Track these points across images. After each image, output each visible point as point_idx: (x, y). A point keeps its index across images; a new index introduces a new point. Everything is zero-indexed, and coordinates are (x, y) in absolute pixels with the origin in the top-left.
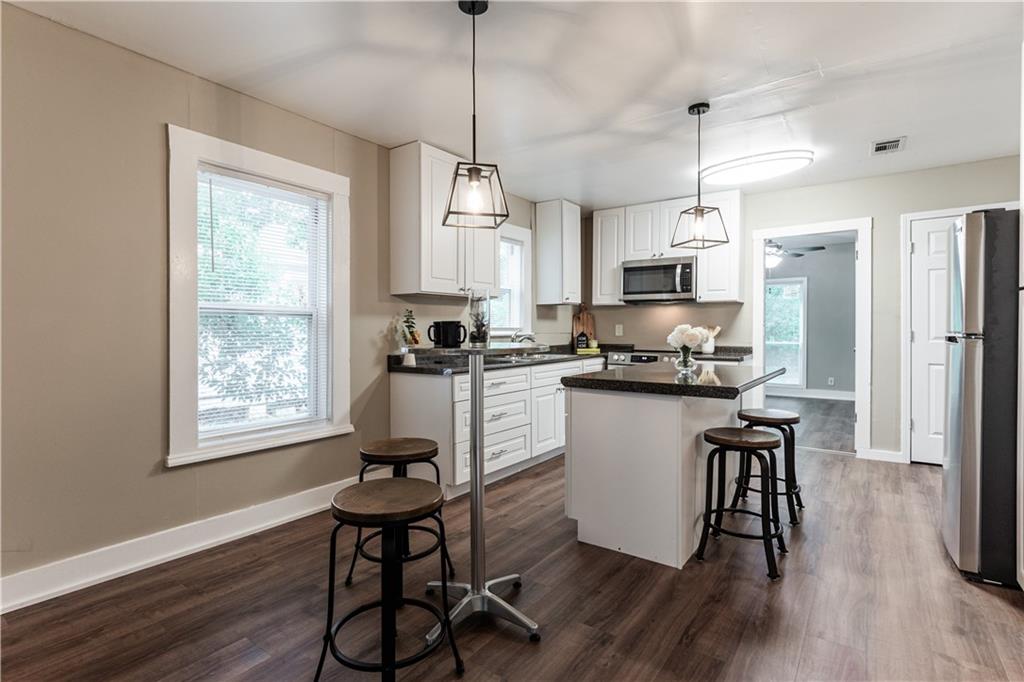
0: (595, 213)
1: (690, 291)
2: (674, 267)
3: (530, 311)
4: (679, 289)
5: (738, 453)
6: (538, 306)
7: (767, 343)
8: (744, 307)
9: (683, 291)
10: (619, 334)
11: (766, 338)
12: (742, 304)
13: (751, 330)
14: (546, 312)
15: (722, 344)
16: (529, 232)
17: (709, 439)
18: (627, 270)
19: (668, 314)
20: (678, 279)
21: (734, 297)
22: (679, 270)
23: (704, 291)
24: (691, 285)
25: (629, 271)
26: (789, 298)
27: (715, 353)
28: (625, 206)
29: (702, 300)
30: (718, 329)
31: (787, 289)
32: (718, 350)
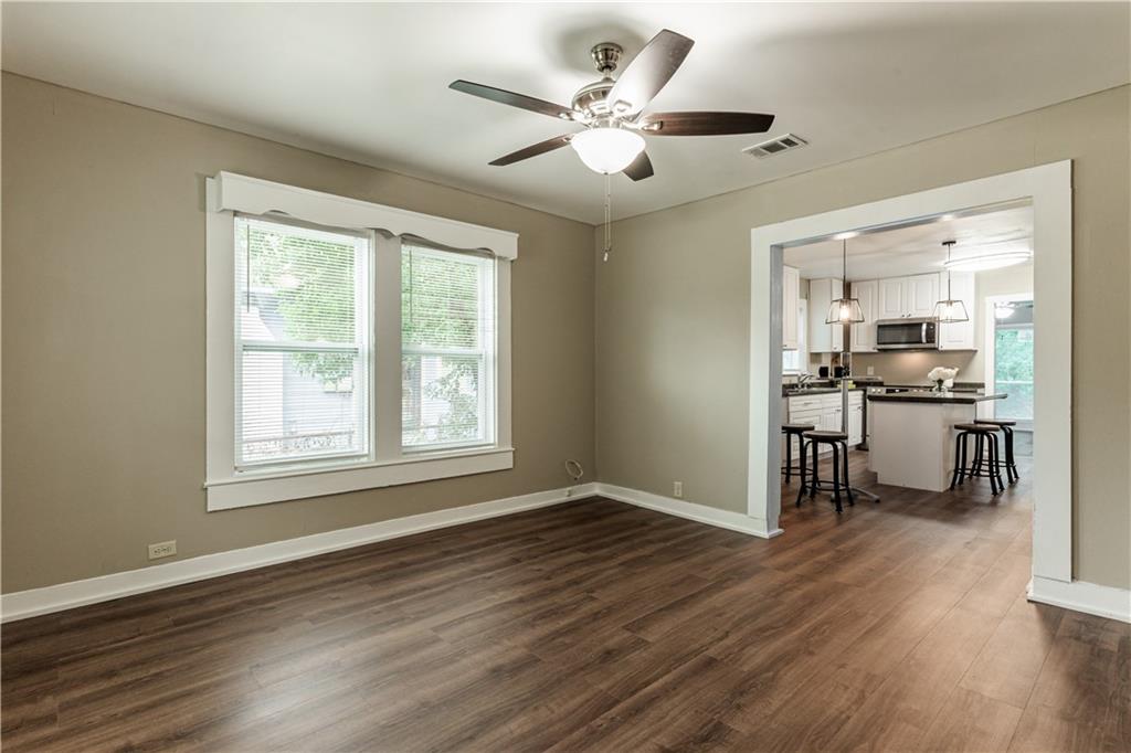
0: (853, 285)
1: (934, 342)
2: (921, 324)
3: (806, 357)
4: (924, 340)
5: (974, 436)
6: (812, 354)
7: (998, 381)
8: (978, 353)
9: (928, 342)
10: (871, 373)
11: (996, 377)
12: (976, 351)
13: (984, 371)
14: (815, 357)
15: (959, 381)
16: (805, 301)
17: (957, 427)
18: (879, 326)
19: (914, 360)
20: (924, 334)
21: (971, 347)
22: (924, 327)
23: (945, 341)
24: (934, 337)
25: (882, 327)
26: (1024, 341)
27: (954, 387)
28: (879, 279)
29: (944, 348)
30: (957, 369)
31: (1021, 333)
32: (955, 385)
